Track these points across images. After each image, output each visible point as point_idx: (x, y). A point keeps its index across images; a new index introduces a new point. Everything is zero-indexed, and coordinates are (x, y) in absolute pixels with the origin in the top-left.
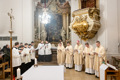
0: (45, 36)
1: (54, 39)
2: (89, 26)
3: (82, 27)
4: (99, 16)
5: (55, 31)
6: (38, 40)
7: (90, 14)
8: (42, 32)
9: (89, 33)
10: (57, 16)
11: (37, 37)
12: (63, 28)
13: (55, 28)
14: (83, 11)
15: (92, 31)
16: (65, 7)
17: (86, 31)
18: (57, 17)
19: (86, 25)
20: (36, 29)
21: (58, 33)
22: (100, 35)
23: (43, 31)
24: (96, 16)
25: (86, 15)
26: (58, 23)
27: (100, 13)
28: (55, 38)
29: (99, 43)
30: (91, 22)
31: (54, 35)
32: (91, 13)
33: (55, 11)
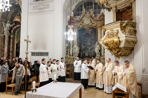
0: (77, 51)
1: (87, 55)
2: (120, 42)
3: (113, 43)
4: (136, 29)
5: (88, 46)
6: (70, 55)
7: (122, 28)
8: (74, 47)
9: (121, 50)
10: (91, 29)
11: (69, 52)
12: (97, 43)
13: (88, 43)
14: (114, 24)
15: (124, 47)
16: (99, 19)
17: (118, 47)
18: (91, 31)
19: (117, 41)
20: (67, 45)
21: (92, 49)
23: (76, 46)
24: (130, 29)
25: (117, 29)
26: (93, 37)
27: (137, 25)
28: (88, 54)
29: (127, 62)
30: (123, 37)
31: (87, 51)
32: (123, 27)
33: (89, 24)
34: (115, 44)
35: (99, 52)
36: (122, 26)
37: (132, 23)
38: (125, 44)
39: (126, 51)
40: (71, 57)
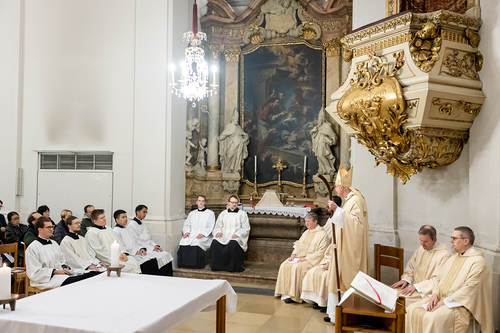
0: (239, 151)
1: (279, 166)
3: (379, 113)
4: (479, 49)
5: (285, 128)
6: (207, 168)
7: (419, 43)
8: (225, 133)
9: (413, 139)
10: (298, 56)
11: (202, 154)
12: (321, 113)
13: (286, 116)
14: (385, 28)
15: (425, 128)
16: (334, 9)
17: (401, 128)
18: (298, 62)
19: (394, 102)
20: (196, 121)
21: (303, 139)
22: (482, 149)
23: (231, 128)
24: (454, 50)
25: (397, 48)
26: (305, 88)
27: (483, 33)
28: (284, 163)
31: (281, 149)
32: (423, 40)
33: (290, 33)
34: (386, 115)
35: (327, 152)
36: (418, 37)
37: (464, 23)
38: (428, 115)
39: (435, 144)
40: (211, 175)
